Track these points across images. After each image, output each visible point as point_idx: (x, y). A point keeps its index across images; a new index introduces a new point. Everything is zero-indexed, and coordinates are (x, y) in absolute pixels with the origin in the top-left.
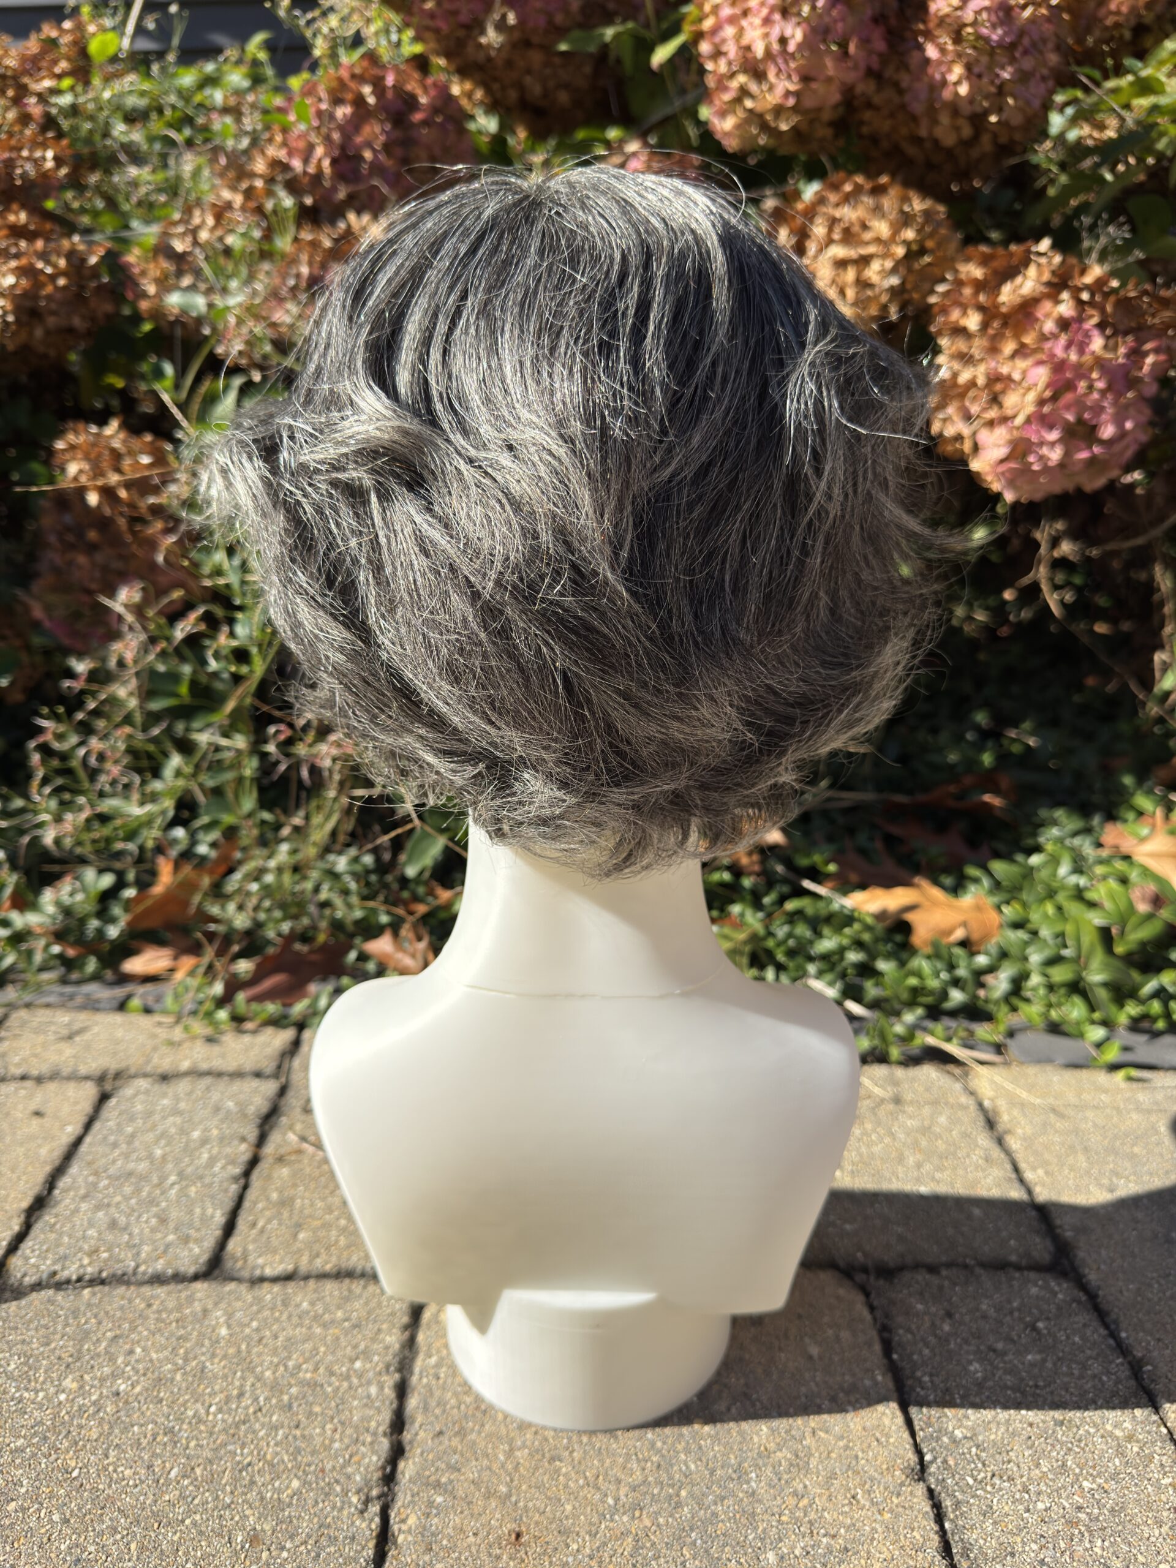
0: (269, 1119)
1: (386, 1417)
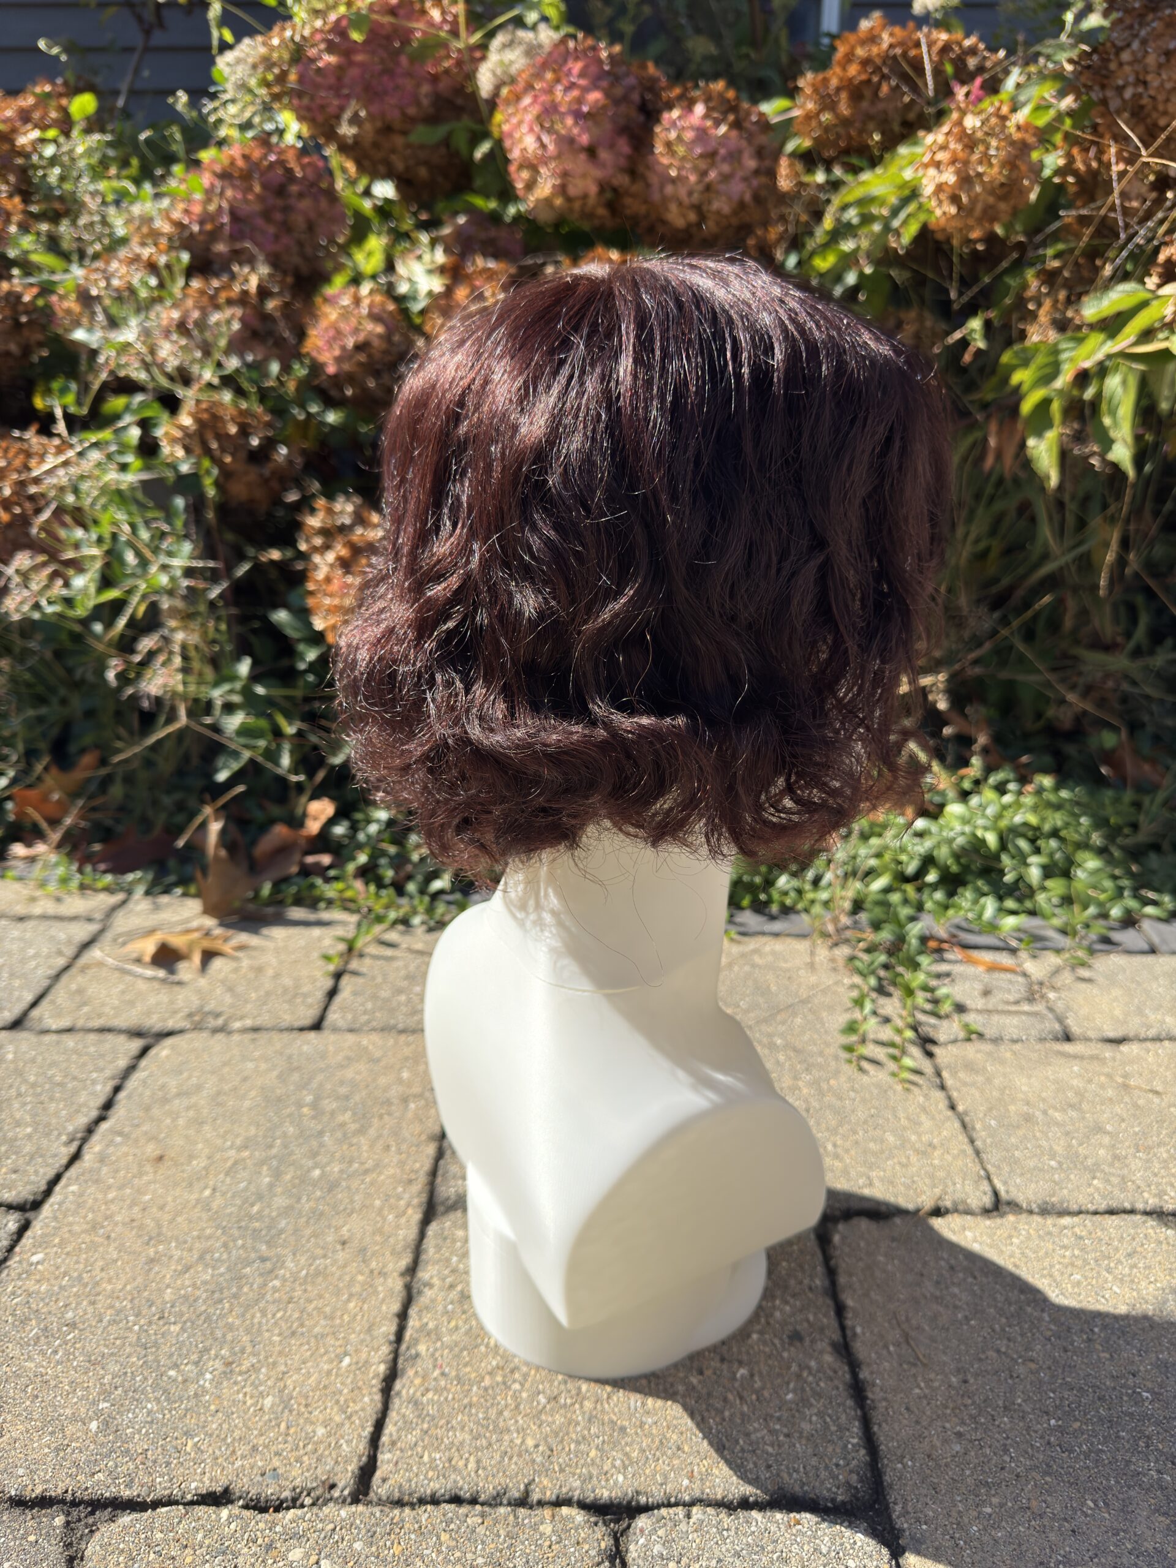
0: (86, 946)
1: (101, 1100)
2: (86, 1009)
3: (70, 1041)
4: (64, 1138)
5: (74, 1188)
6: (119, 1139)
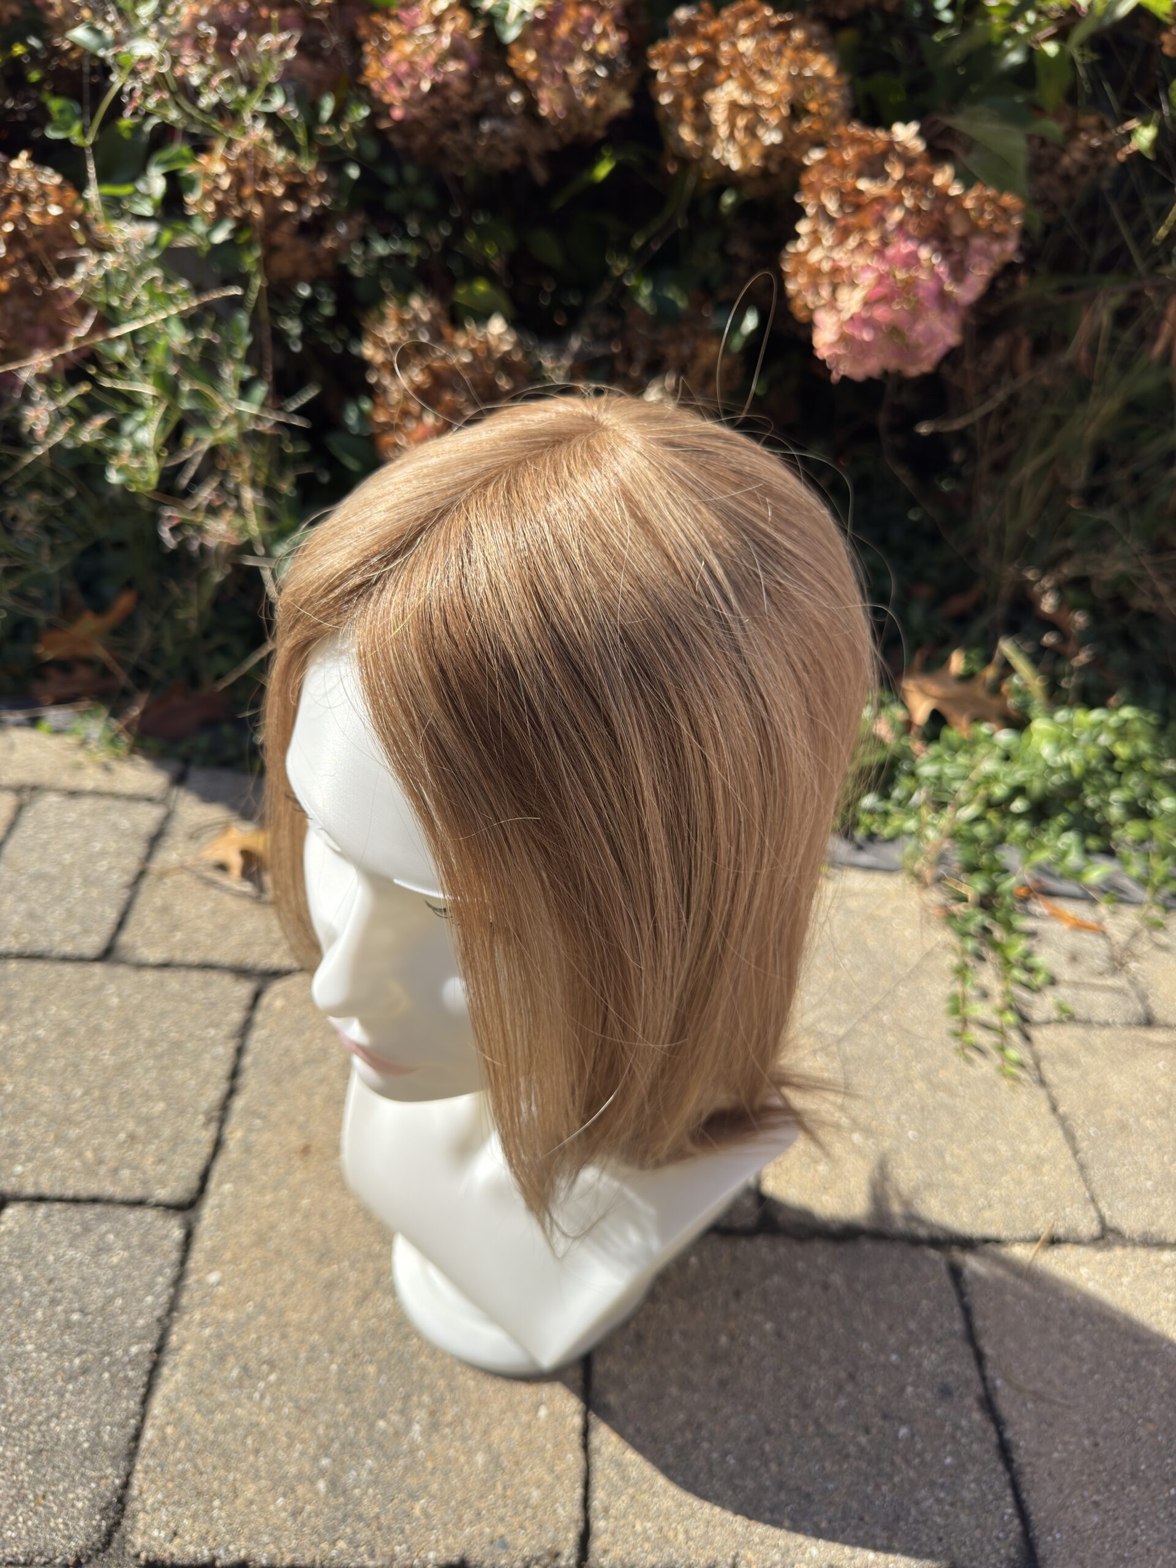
0: (155, 840)
1: (226, 1067)
2: (179, 936)
3: (173, 981)
4: (201, 1118)
5: (227, 1187)
6: (258, 1122)
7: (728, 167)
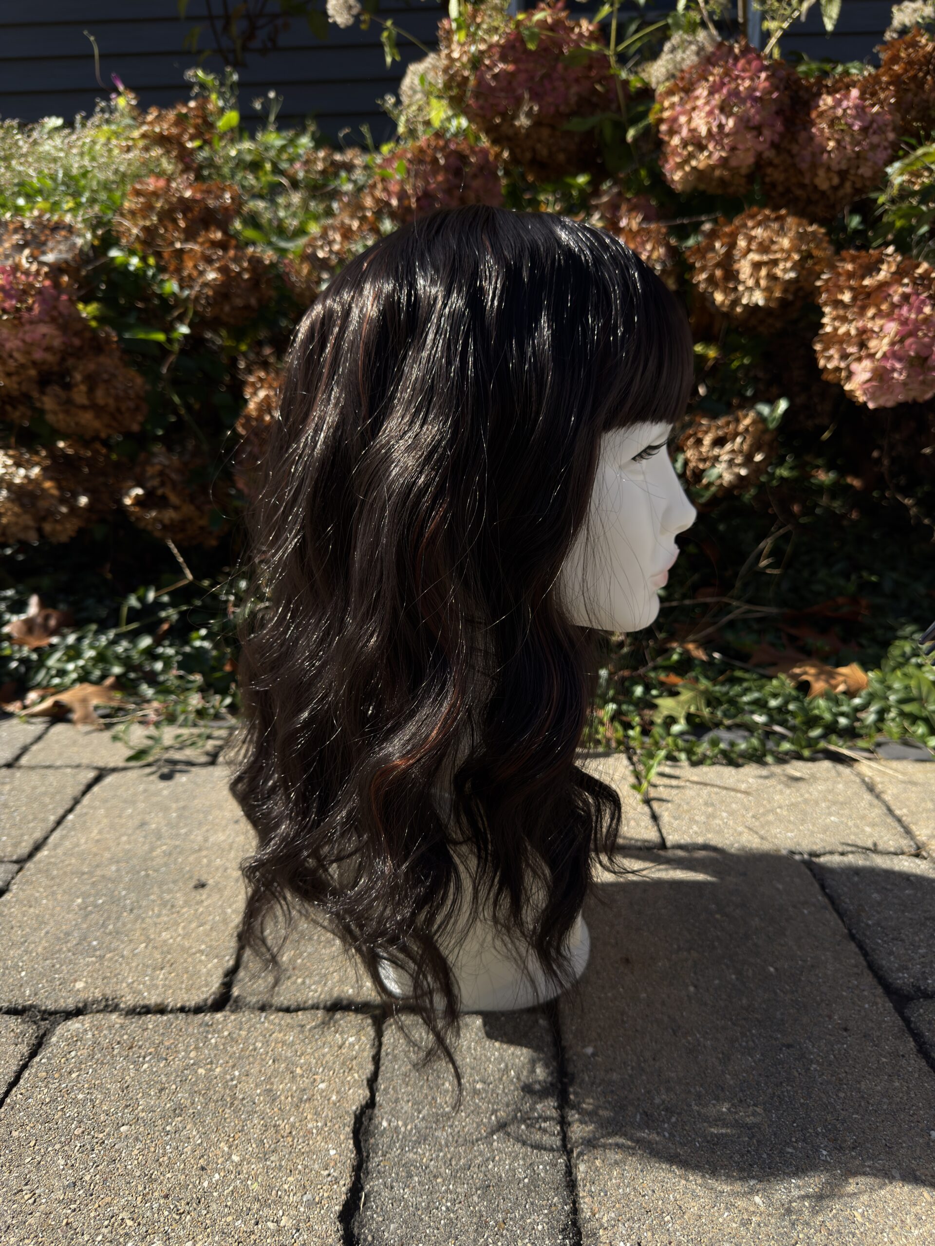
7: (757, 305)
